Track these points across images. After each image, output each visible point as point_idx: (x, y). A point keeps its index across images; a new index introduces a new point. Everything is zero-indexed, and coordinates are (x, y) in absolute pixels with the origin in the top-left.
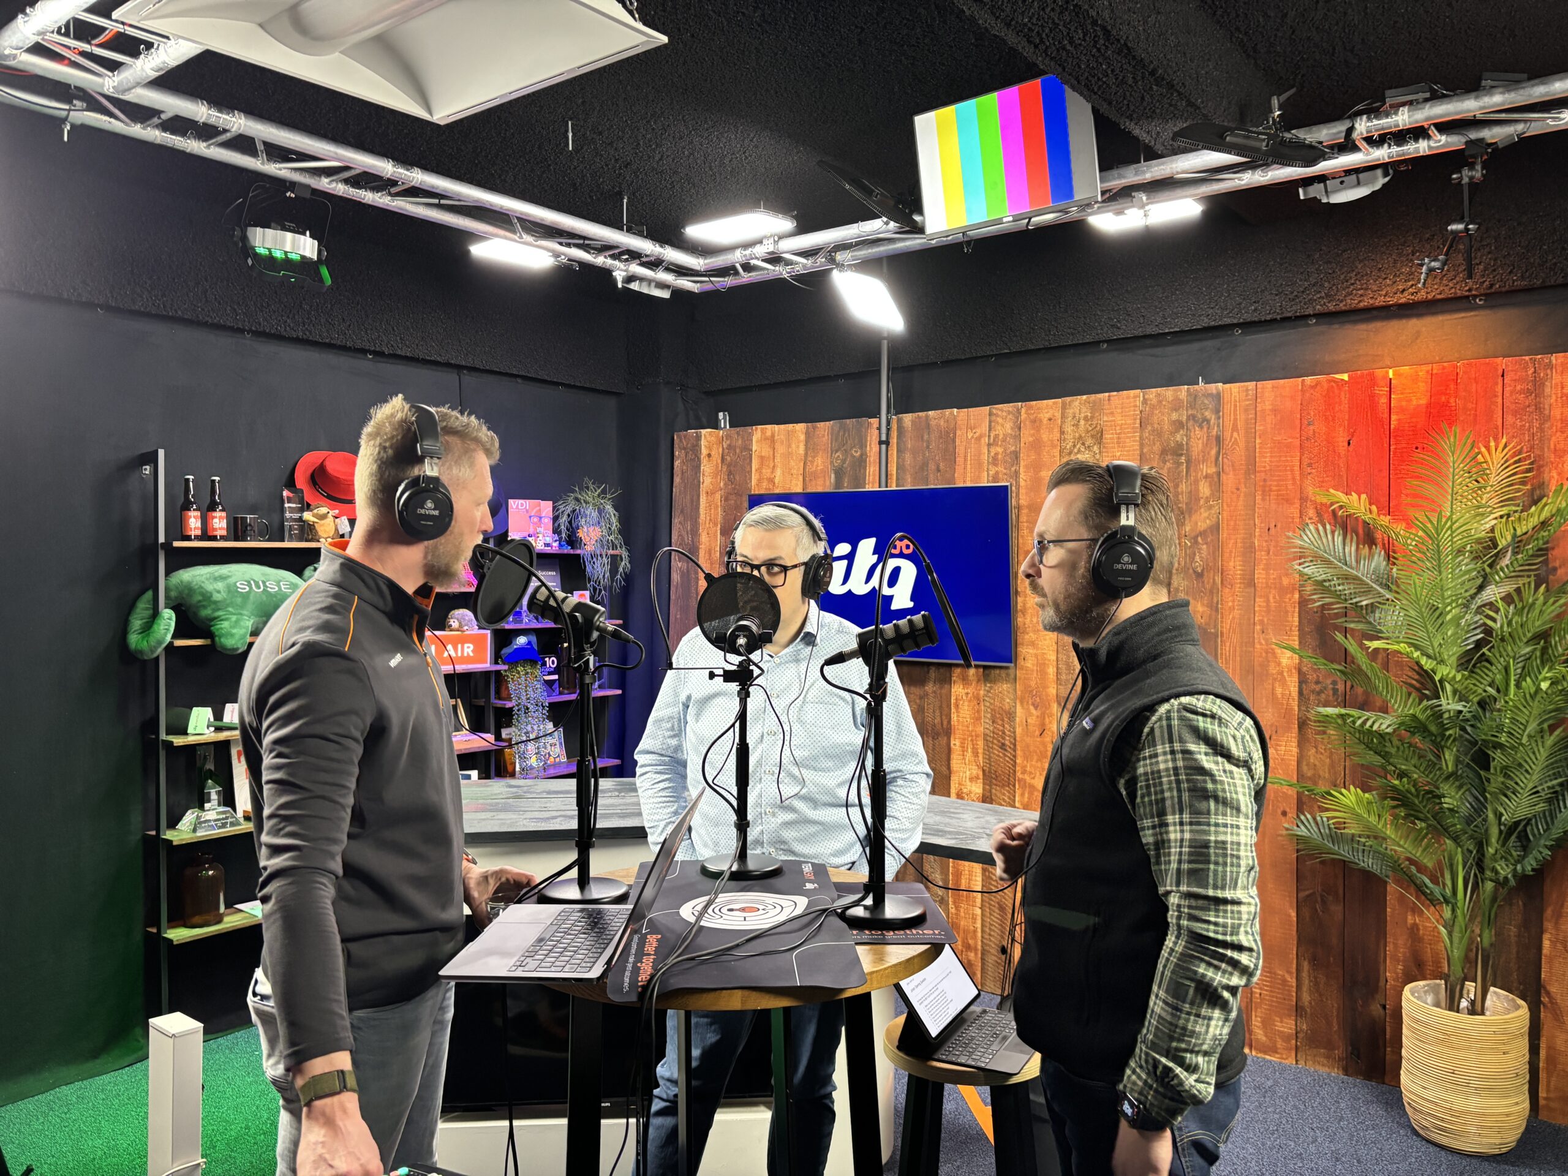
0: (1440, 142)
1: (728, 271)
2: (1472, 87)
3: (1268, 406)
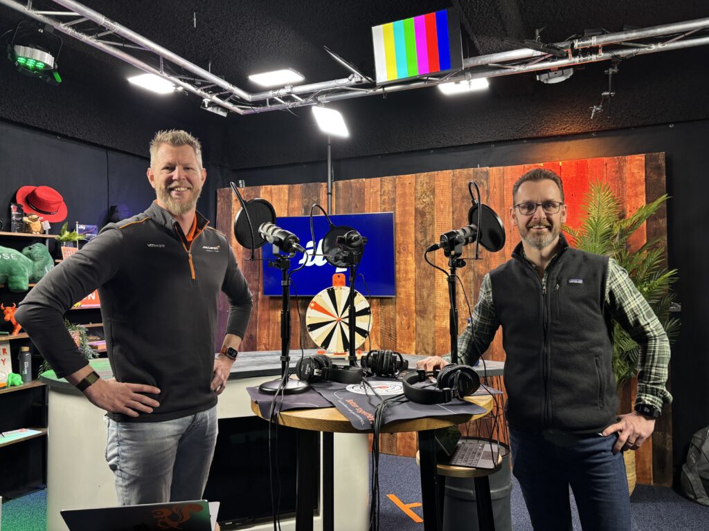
0: (602, 56)
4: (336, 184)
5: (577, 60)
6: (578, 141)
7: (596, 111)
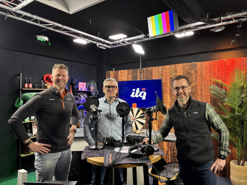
0: (234, 21)
1: (116, 44)
2: (240, 12)
3: (204, 66)
4: (143, 69)
5: (225, 23)
6: (232, 51)
7: (233, 42)
